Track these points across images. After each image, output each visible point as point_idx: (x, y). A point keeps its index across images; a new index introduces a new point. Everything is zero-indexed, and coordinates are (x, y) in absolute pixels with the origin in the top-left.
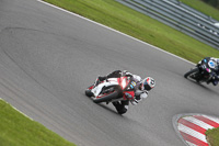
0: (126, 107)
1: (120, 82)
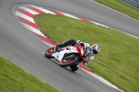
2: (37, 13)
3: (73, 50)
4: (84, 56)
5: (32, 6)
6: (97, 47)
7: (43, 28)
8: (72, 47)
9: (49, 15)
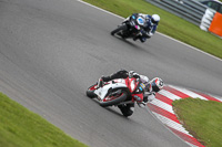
0: (132, 109)
1: (128, 83)
2: (178, 98)
3: (121, 83)
4: (135, 92)
5: (171, 86)
6: (158, 82)
7: (187, 122)
8: (119, 80)
9: (197, 100)
